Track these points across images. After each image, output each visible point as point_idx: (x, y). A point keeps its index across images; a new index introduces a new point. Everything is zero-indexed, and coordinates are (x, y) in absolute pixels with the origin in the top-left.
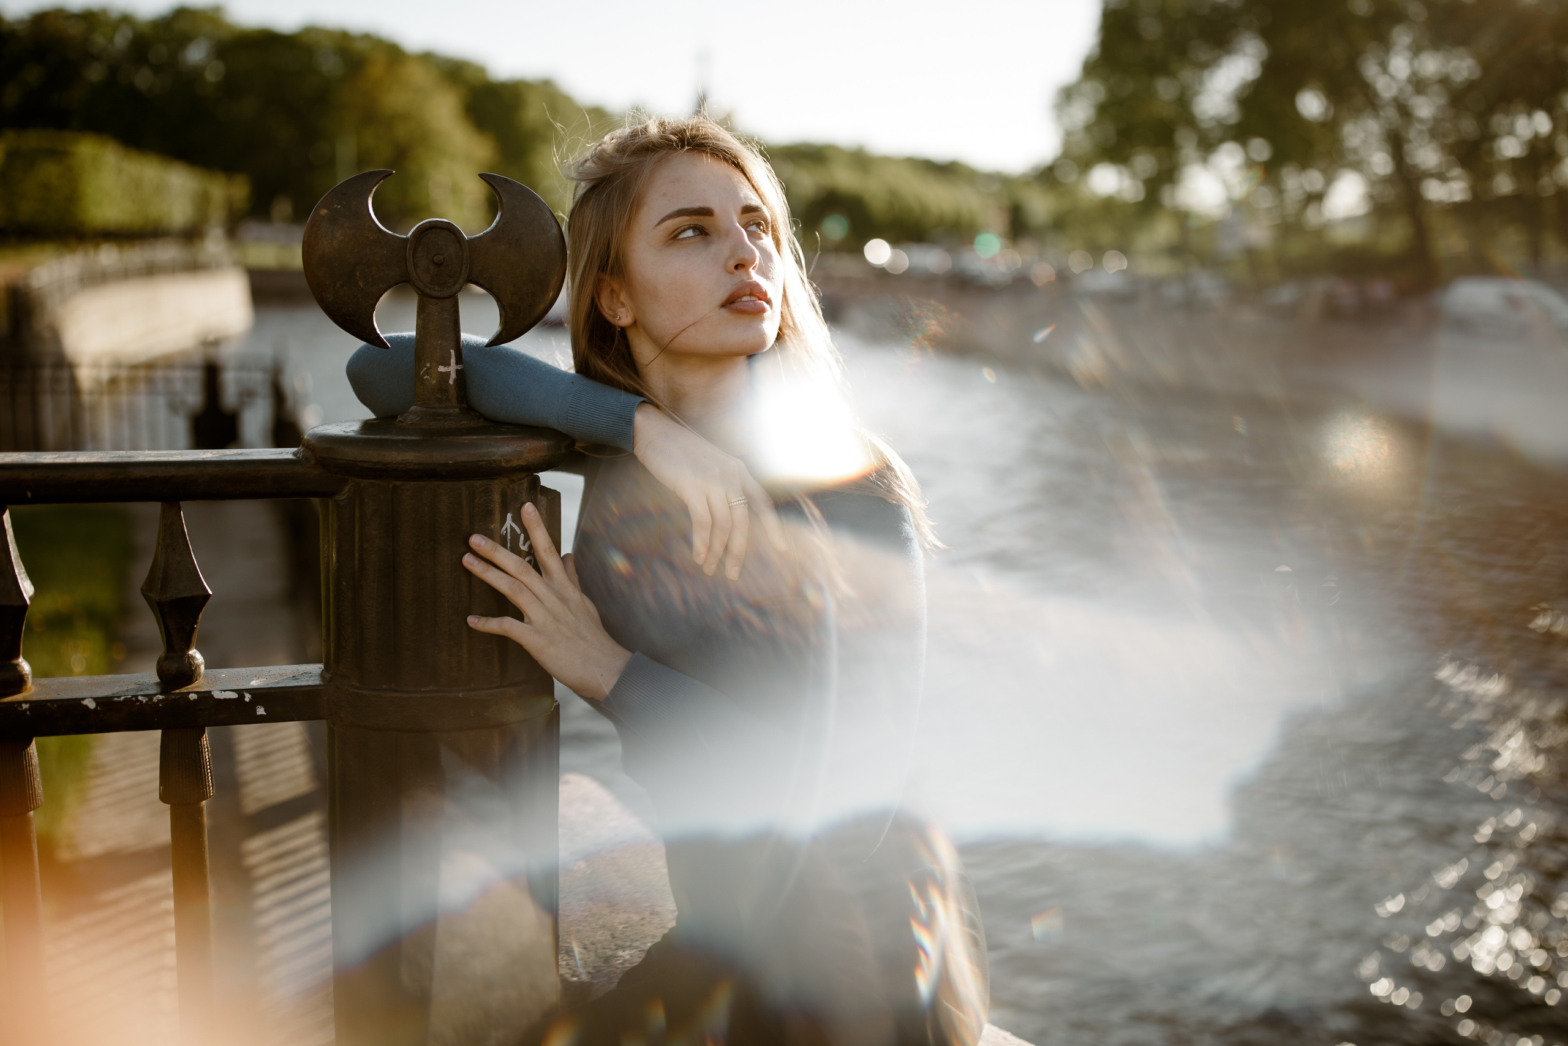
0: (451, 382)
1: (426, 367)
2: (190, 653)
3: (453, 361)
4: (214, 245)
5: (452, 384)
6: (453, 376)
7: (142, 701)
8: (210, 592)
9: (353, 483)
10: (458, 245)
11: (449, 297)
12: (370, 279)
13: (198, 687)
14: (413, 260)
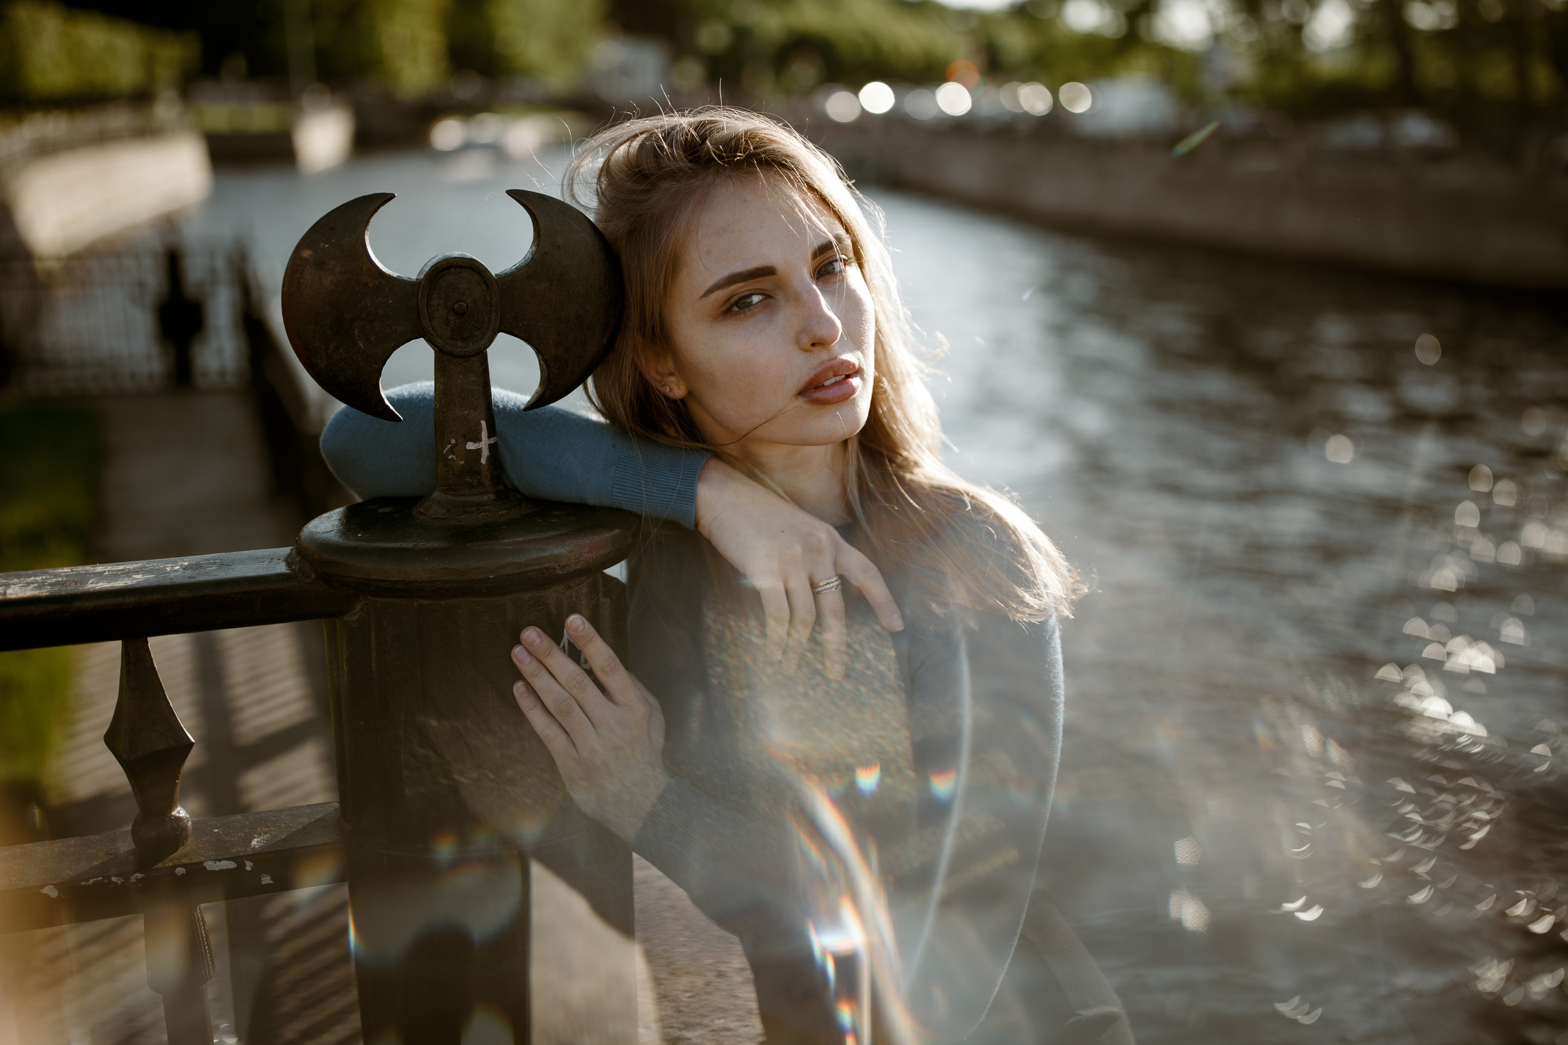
0: (483, 461)
1: (450, 444)
2: (174, 813)
3: (484, 434)
4: (165, 110)
5: (484, 463)
6: (485, 453)
7: (118, 883)
8: (193, 741)
9: (366, 602)
10: (484, 287)
11: (477, 354)
12: (373, 338)
13: (185, 856)
14: (428, 311)
